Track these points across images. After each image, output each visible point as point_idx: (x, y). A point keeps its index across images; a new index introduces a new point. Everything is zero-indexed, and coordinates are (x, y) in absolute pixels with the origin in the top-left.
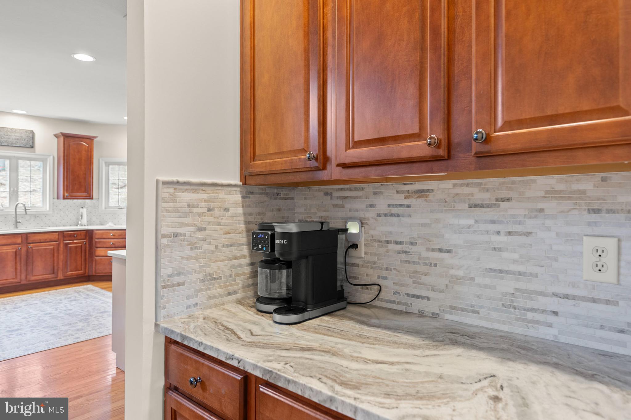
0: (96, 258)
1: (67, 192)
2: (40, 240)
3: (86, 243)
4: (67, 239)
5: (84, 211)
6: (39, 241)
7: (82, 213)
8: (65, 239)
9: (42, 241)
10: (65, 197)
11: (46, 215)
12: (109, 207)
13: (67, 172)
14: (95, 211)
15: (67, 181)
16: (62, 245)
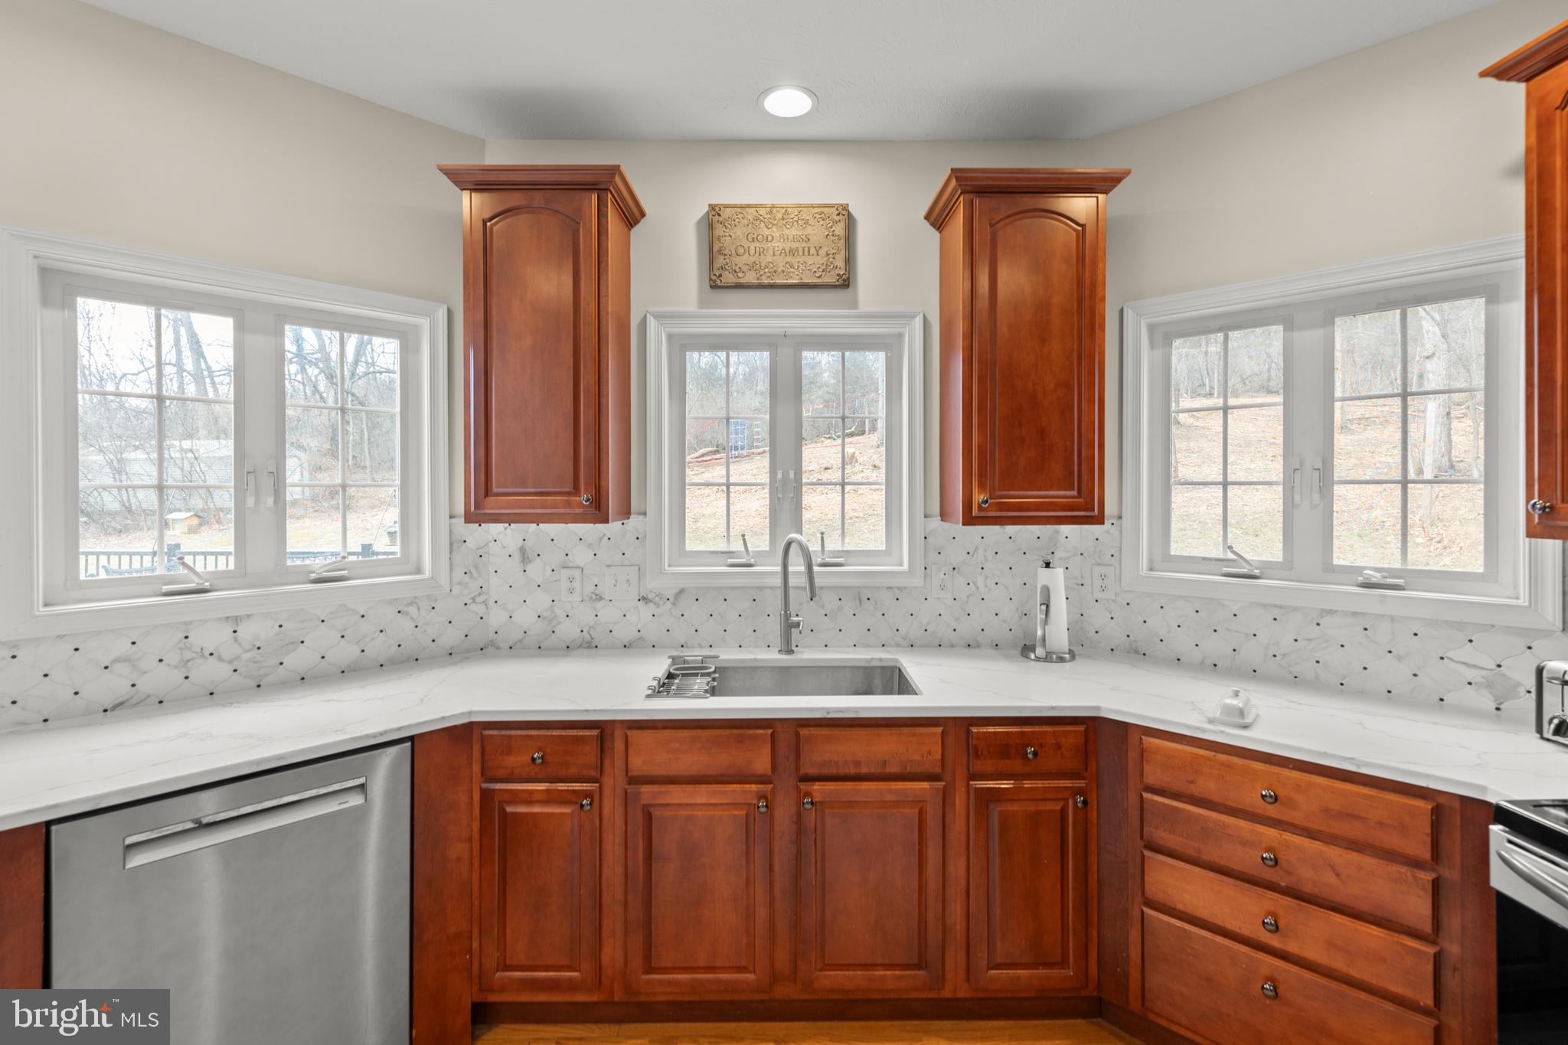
0: (1145, 909)
1: (982, 486)
2: (857, 763)
3: (1085, 802)
4: (989, 765)
5: (1056, 579)
6: (853, 770)
7: (1046, 591)
8: (977, 766)
9: (864, 770)
10: (975, 512)
11: (898, 593)
12: (1167, 557)
13: (982, 380)
14: (1103, 577)
15: (982, 426)
16: (959, 800)
